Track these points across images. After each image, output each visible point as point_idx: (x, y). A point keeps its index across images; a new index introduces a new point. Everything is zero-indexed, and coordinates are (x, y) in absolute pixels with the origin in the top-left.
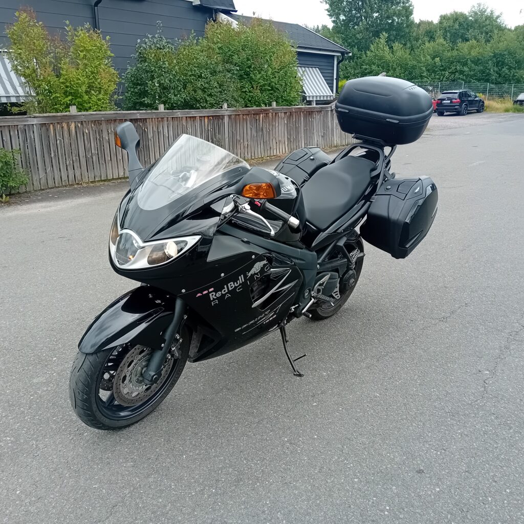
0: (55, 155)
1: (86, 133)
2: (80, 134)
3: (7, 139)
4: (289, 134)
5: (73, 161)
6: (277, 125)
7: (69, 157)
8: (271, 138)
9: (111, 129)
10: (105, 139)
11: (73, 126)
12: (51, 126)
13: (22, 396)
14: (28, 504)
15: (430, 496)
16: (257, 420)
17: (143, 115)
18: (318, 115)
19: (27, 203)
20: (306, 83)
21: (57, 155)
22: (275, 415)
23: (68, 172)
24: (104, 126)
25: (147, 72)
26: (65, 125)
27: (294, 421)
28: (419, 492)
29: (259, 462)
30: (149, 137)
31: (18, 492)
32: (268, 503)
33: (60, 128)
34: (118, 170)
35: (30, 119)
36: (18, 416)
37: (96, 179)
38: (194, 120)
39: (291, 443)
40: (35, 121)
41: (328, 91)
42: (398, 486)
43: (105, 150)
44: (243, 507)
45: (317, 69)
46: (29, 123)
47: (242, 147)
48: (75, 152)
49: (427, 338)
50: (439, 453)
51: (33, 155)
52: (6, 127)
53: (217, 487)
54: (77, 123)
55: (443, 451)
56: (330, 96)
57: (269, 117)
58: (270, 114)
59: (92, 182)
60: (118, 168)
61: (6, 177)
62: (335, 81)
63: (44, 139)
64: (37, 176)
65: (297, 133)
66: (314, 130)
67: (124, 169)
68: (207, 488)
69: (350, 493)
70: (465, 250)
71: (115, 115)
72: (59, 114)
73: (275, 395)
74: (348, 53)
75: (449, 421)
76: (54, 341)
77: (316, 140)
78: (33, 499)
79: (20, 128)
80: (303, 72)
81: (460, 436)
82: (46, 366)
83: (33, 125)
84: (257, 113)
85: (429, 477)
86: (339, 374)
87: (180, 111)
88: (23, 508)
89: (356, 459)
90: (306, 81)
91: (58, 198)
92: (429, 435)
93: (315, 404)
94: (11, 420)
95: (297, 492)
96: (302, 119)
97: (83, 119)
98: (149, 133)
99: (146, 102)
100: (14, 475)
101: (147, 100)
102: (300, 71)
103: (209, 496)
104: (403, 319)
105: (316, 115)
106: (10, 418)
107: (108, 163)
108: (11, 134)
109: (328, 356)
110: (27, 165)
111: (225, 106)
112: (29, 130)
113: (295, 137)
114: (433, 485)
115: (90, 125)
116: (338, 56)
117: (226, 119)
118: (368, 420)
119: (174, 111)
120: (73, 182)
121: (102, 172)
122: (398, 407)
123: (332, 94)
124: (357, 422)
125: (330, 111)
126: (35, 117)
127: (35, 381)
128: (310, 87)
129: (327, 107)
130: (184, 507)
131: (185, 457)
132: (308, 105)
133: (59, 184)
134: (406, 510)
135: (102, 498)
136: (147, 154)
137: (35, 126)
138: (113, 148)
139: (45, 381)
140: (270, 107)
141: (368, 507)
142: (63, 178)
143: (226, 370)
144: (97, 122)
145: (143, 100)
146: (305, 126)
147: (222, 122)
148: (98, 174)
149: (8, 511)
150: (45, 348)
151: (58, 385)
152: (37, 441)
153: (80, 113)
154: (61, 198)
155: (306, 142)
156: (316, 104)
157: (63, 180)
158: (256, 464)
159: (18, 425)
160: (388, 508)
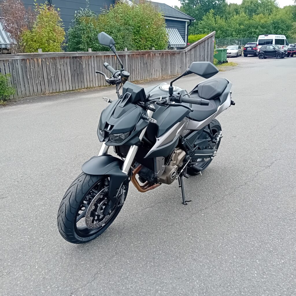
0: (30, 77)
1: (48, 65)
2: (44, 65)
3: (2, 68)
4: (162, 66)
5: (40, 81)
6: (155, 60)
7: (38, 79)
8: (152, 68)
9: (62, 62)
10: (59, 68)
11: (40, 60)
12: (28, 60)
13: (30, 212)
14: (44, 274)
15: (279, 265)
16: (170, 224)
17: (79, 55)
18: (178, 55)
19: (15, 105)
20: (170, 37)
21: (31, 78)
22: (181, 221)
23: (37, 87)
24: (58, 61)
25: (81, 30)
26: (35, 60)
27: (193, 224)
28: (272, 263)
29: (176, 247)
30: (83, 67)
31: (37, 267)
32: (186, 270)
33: (33, 62)
34: (66, 86)
35: (15, 56)
36: (30, 224)
37: (54, 92)
38: (108, 58)
39: (193, 237)
40: (18, 58)
41: (183, 42)
42: (259, 260)
43: (59, 75)
44: (171, 273)
45: (176, 29)
46: (15, 59)
47: (136, 73)
48: (41, 75)
49: (261, 177)
50: (280, 241)
51: (17, 77)
52: (2, 61)
53: (154, 262)
54: (42, 59)
55: (282, 240)
56: (184, 45)
57: (150, 56)
58: (151, 54)
59: (51, 93)
60: (66, 85)
61: (2, 89)
62: (186, 36)
63: (24, 68)
64: (20, 89)
65: (166, 65)
66: (175, 64)
67: (69, 86)
68: (149, 263)
69: (233, 264)
70: (273, 129)
71: (64, 54)
72: (32, 53)
73: (179, 210)
74: (193, 20)
75: (282, 223)
76: (44, 181)
77: (177, 70)
78: (47, 271)
79: (10, 62)
80: (169, 31)
81: (290, 231)
82: (42, 195)
83: (17, 59)
84: (144, 54)
85: (277, 255)
86: (214, 198)
87: (101, 52)
88: (41, 276)
89: (232, 245)
90: (170, 36)
91: (33, 102)
92: (272, 231)
93: (203, 215)
94: (26, 226)
95: (201, 264)
96: (169, 57)
97: (46, 56)
98: (83, 65)
99: (81, 47)
100: (33, 257)
101: (81, 46)
102: (167, 30)
103: (151, 267)
104: (245, 167)
105: (176, 55)
106: (25, 225)
107: (60, 82)
108: (5, 65)
109: (206, 188)
110: (14, 83)
111: (126, 49)
112: (15, 63)
113: (165, 68)
114: (280, 259)
115: (50, 60)
116: (187, 22)
117: (127, 57)
118: (235, 223)
119: (97, 52)
120: (40, 93)
121: (57, 87)
122: (251, 216)
123: (185, 44)
124: (229, 225)
125: (184, 53)
126: (18, 55)
127: (36, 204)
128: (173, 40)
129: (183, 51)
130: (137, 274)
131: (132, 245)
132: (171, 49)
133: (32, 94)
134: (266, 273)
135: (88, 269)
136: (82, 77)
137: (18, 60)
138: (63, 73)
139: (43, 204)
140: (152, 51)
141: (244, 272)
142: (35, 90)
143: (148, 196)
144: (54, 58)
145: (79, 46)
146: (171, 61)
147: (124, 58)
148: (54, 88)
149: (32, 278)
150: (39, 185)
151: (51, 206)
152: (43, 238)
153: (44, 53)
154: (34, 102)
155: (171, 71)
156: (177, 49)
157: (35, 92)
158: (175, 249)
159: (31, 228)
160: (256, 272)
